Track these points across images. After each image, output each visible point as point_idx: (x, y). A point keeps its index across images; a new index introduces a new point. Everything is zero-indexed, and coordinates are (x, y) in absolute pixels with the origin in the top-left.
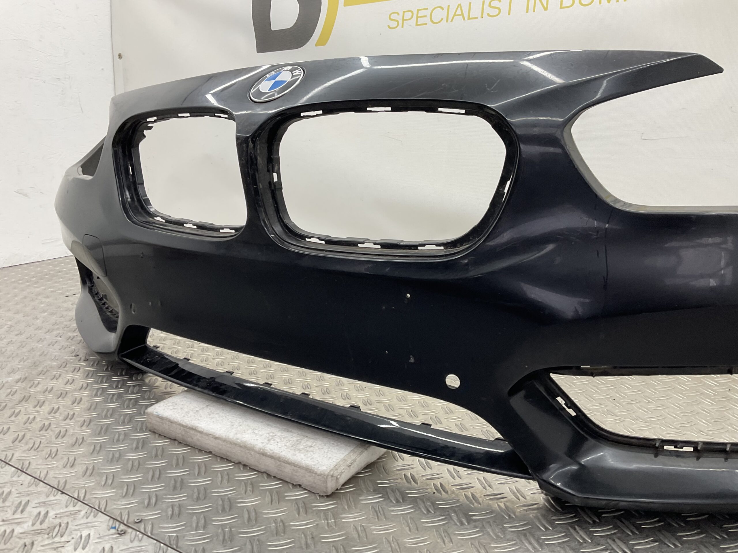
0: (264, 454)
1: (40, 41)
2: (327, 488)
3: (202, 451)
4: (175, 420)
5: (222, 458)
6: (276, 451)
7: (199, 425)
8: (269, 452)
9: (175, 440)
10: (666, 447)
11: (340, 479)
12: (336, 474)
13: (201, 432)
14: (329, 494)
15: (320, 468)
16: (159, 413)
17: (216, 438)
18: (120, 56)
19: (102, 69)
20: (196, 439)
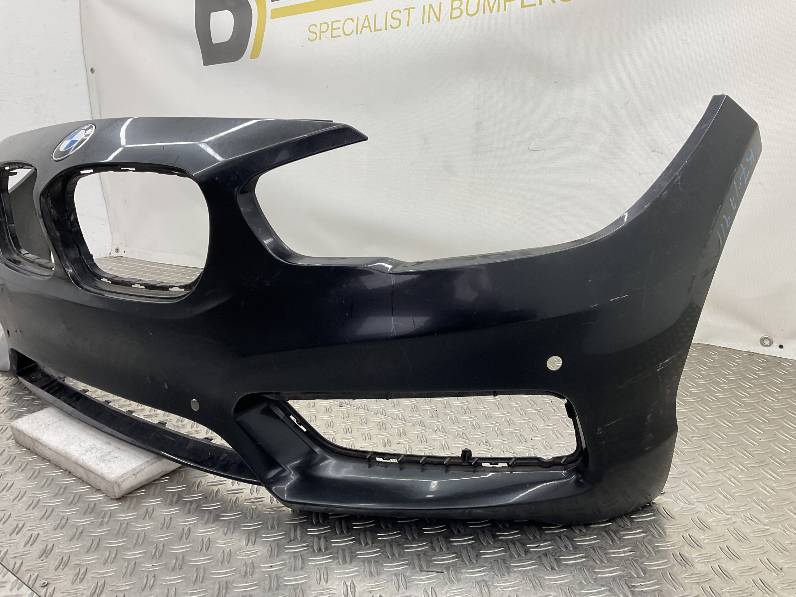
0: (76, 463)
1: (10, 63)
2: (114, 492)
3: (44, 459)
4: (27, 433)
5: (56, 466)
6: (86, 461)
7: (42, 437)
8: (81, 462)
9: (29, 449)
10: (378, 459)
11: (121, 486)
12: (120, 480)
13: (41, 444)
14: (117, 497)
15: (110, 476)
16: (18, 427)
17: (50, 449)
18: (92, 71)
19: (76, 85)
20: (40, 448)
